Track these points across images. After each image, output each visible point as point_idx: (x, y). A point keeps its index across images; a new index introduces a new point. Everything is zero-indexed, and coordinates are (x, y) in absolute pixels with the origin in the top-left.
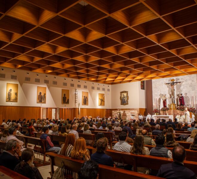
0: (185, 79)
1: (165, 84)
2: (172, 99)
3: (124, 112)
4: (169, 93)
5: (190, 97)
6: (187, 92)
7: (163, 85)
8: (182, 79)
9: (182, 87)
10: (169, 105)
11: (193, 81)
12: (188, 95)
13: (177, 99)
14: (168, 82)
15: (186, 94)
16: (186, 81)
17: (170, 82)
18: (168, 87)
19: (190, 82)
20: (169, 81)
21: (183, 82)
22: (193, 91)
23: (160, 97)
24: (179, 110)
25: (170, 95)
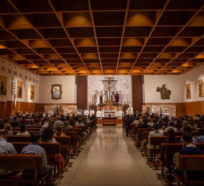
0: (120, 79)
1: (101, 81)
2: (107, 96)
3: (61, 107)
4: (104, 90)
5: (124, 95)
6: (121, 90)
7: (99, 82)
8: (117, 78)
9: (117, 85)
10: (104, 101)
11: (127, 81)
12: (122, 93)
13: (112, 96)
14: (103, 80)
15: (120, 92)
16: (121, 80)
17: (106, 80)
18: (103, 84)
19: (124, 81)
20: (105, 78)
21: (119, 81)
22: (127, 90)
23: (95, 93)
24: (116, 106)
25: (105, 92)
